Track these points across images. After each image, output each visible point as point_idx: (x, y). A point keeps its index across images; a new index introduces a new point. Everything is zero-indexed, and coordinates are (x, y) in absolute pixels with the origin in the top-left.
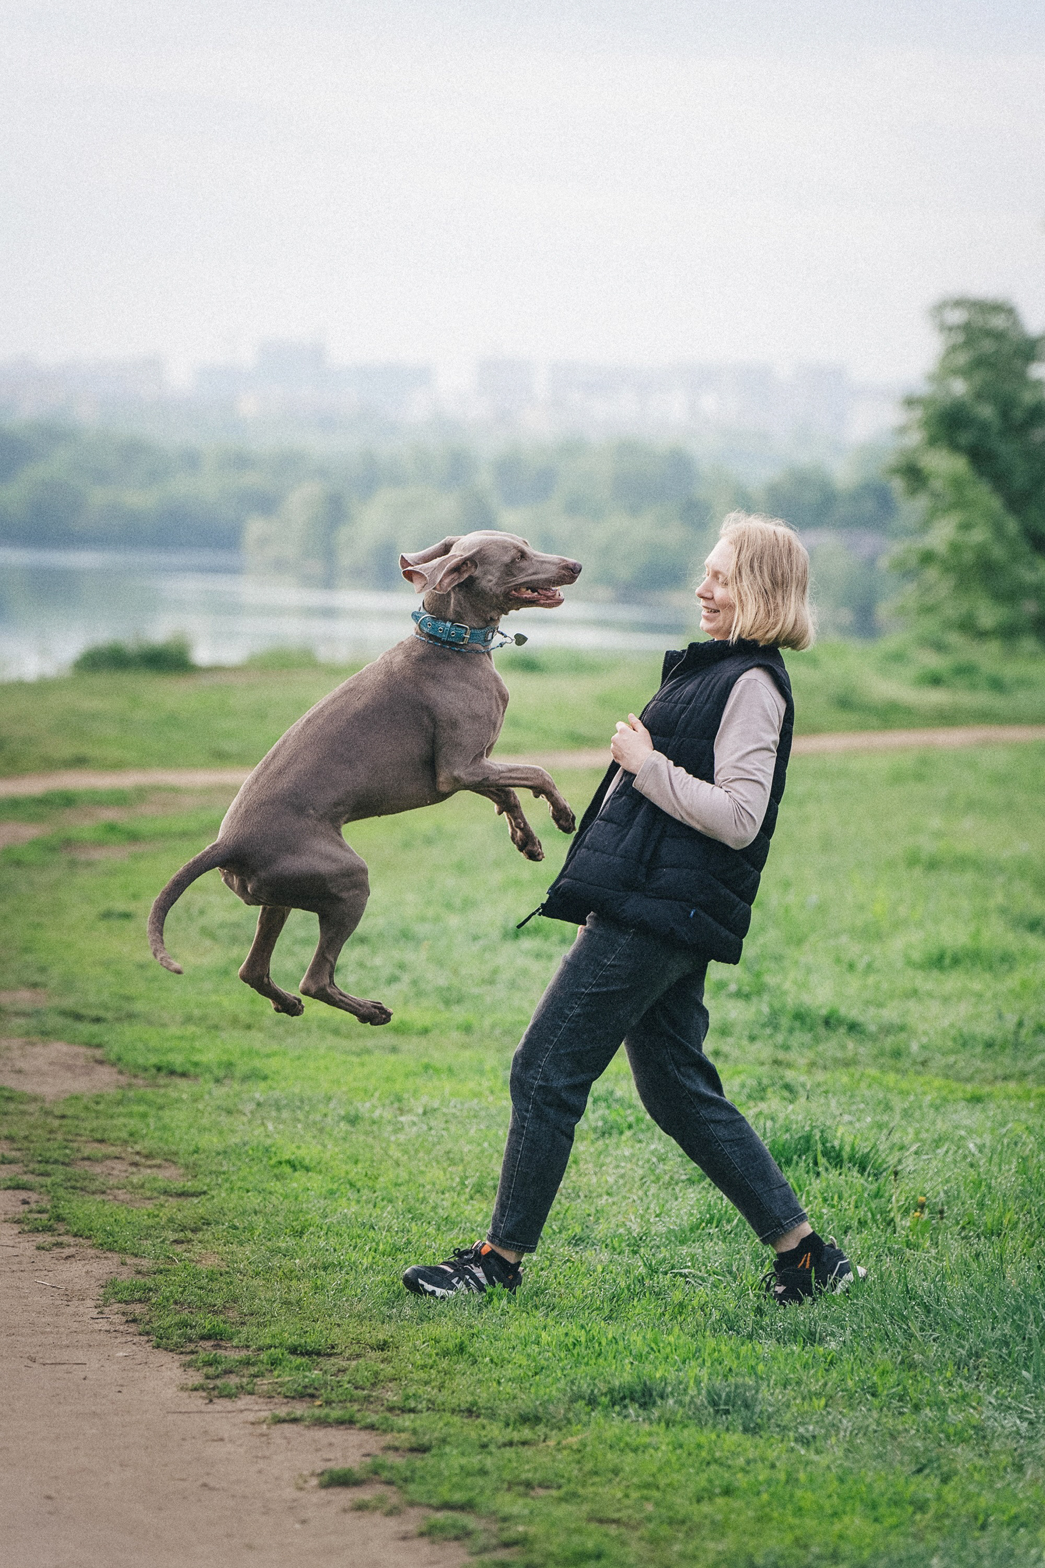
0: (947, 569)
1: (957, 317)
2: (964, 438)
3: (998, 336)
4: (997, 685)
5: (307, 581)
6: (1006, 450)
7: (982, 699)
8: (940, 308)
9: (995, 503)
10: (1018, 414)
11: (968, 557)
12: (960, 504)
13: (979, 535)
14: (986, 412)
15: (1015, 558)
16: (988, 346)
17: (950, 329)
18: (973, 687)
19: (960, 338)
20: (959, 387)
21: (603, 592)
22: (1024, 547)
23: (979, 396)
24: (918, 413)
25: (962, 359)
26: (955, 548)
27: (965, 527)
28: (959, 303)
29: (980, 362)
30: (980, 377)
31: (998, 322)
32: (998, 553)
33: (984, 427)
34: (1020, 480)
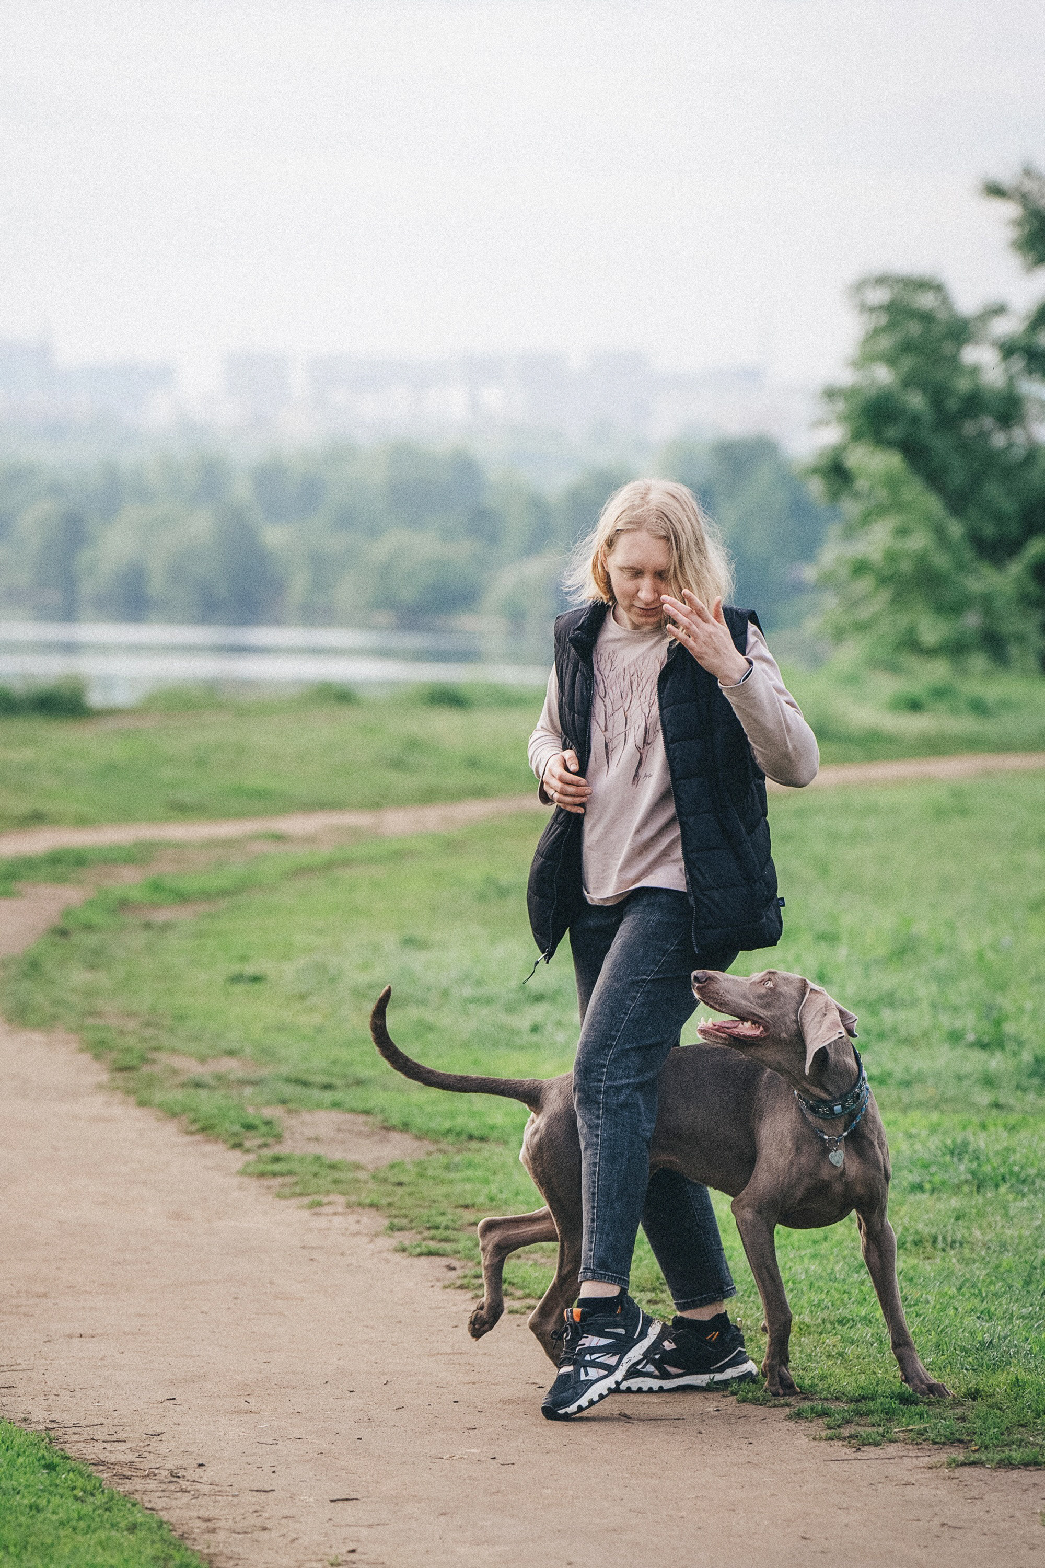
0: (883, 581)
1: (879, 296)
2: (892, 432)
3: (926, 317)
4: (979, 707)
5: (44, 614)
6: (939, 444)
7: (965, 724)
8: (860, 286)
9: (934, 504)
10: (952, 405)
11: (906, 566)
12: (896, 505)
13: (919, 541)
14: (916, 401)
15: (960, 566)
16: (914, 328)
17: (872, 310)
18: (955, 711)
19: (883, 319)
20: (883, 375)
21: (382, 618)
22: (968, 554)
23: (908, 383)
24: (841, 406)
25: (885, 343)
26: (891, 557)
27: (902, 532)
28: (881, 281)
29: (907, 347)
30: (908, 362)
31: (926, 301)
32: (941, 561)
33: (915, 420)
34: (958, 477)
